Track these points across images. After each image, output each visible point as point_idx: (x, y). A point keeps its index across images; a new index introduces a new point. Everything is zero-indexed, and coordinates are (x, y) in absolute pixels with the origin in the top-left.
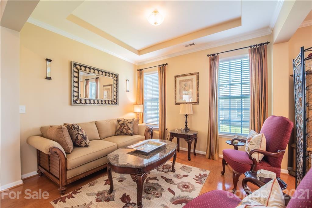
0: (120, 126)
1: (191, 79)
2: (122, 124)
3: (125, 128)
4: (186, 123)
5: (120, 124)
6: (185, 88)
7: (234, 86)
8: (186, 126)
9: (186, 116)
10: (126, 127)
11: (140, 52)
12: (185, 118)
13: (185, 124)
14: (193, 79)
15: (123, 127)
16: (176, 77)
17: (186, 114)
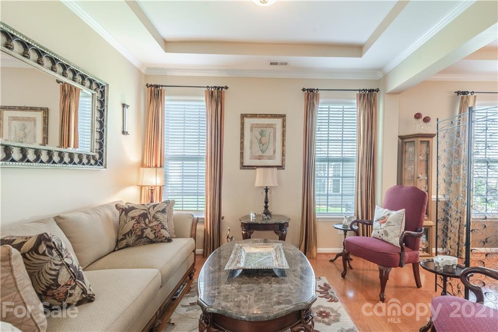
0: (134, 221)
1: (272, 124)
2: (140, 216)
3: (151, 225)
4: (266, 202)
5: (133, 218)
6: (261, 139)
7: (336, 144)
8: (266, 207)
9: (267, 190)
10: (155, 223)
11: (168, 45)
12: (265, 193)
13: (264, 204)
14: (275, 124)
15: (144, 225)
16: (243, 116)
17: (267, 187)
